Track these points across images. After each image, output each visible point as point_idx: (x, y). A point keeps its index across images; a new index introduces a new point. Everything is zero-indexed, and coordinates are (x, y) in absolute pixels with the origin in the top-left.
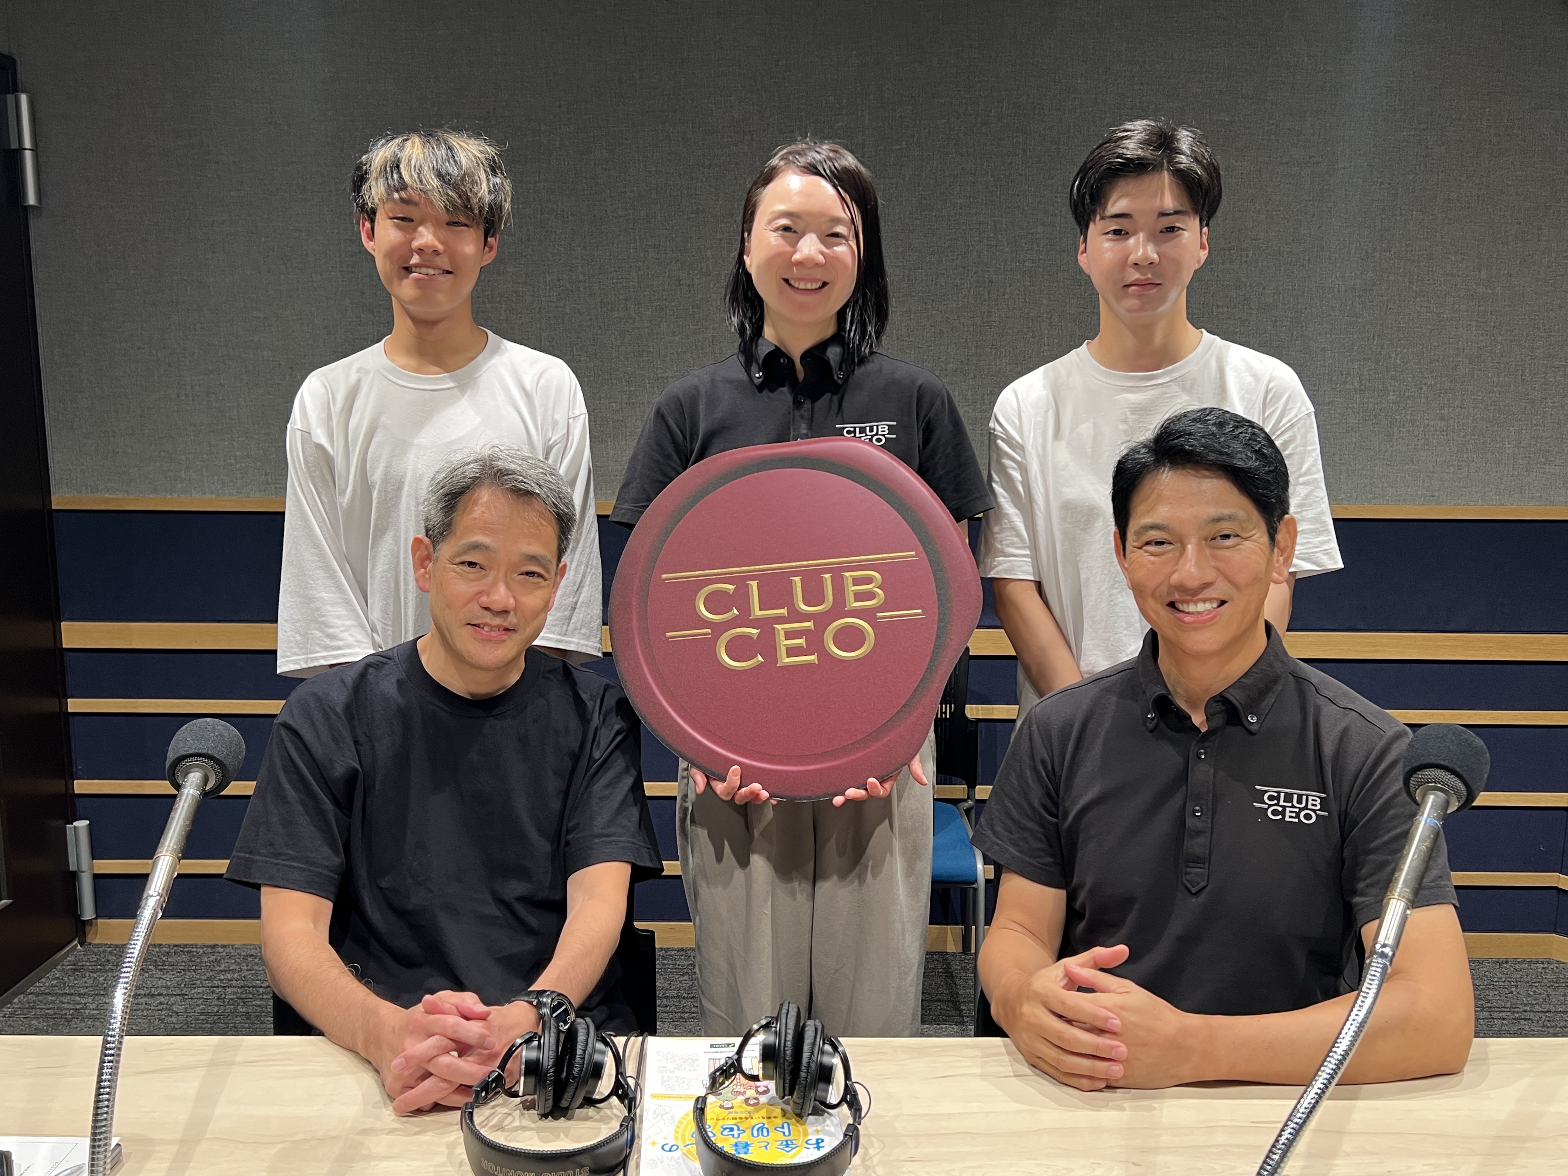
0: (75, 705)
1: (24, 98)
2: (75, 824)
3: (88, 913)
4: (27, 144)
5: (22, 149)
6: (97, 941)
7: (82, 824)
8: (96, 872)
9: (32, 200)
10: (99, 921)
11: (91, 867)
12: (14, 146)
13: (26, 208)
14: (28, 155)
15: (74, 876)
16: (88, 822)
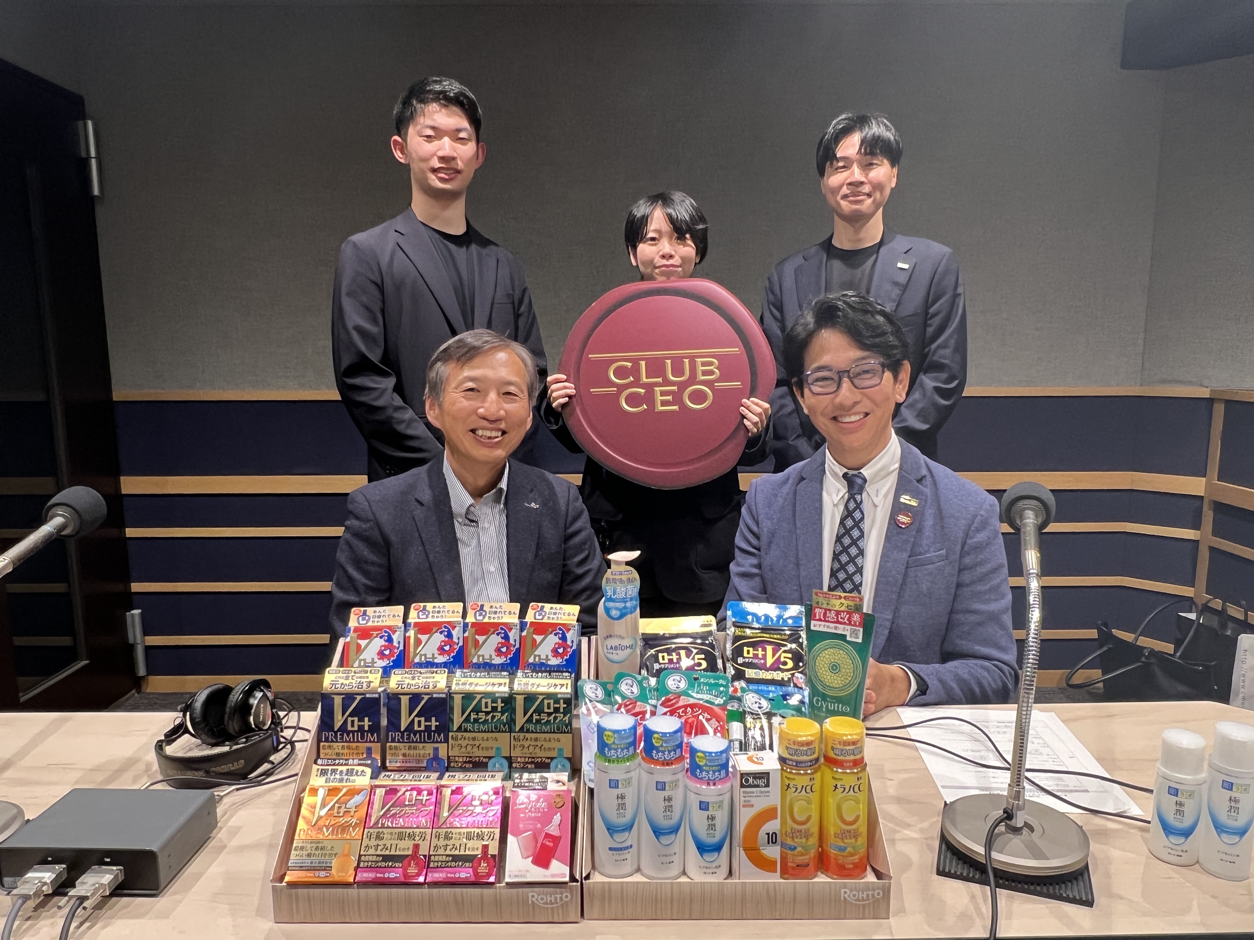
0: (131, 532)
1: (90, 124)
2: (133, 612)
3: (142, 672)
4: (93, 153)
5: (89, 158)
6: (148, 691)
7: (136, 612)
8: (147, 644)
9: (96, 192)
10: (150, 677)
11: (144, 641)
12: (84, 154)
13: (93, 198)
14: (94, 162)
15: (131, 648)
16: (140, 611)
